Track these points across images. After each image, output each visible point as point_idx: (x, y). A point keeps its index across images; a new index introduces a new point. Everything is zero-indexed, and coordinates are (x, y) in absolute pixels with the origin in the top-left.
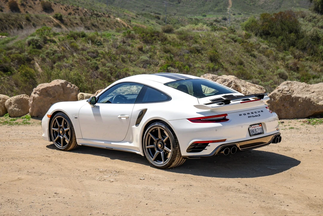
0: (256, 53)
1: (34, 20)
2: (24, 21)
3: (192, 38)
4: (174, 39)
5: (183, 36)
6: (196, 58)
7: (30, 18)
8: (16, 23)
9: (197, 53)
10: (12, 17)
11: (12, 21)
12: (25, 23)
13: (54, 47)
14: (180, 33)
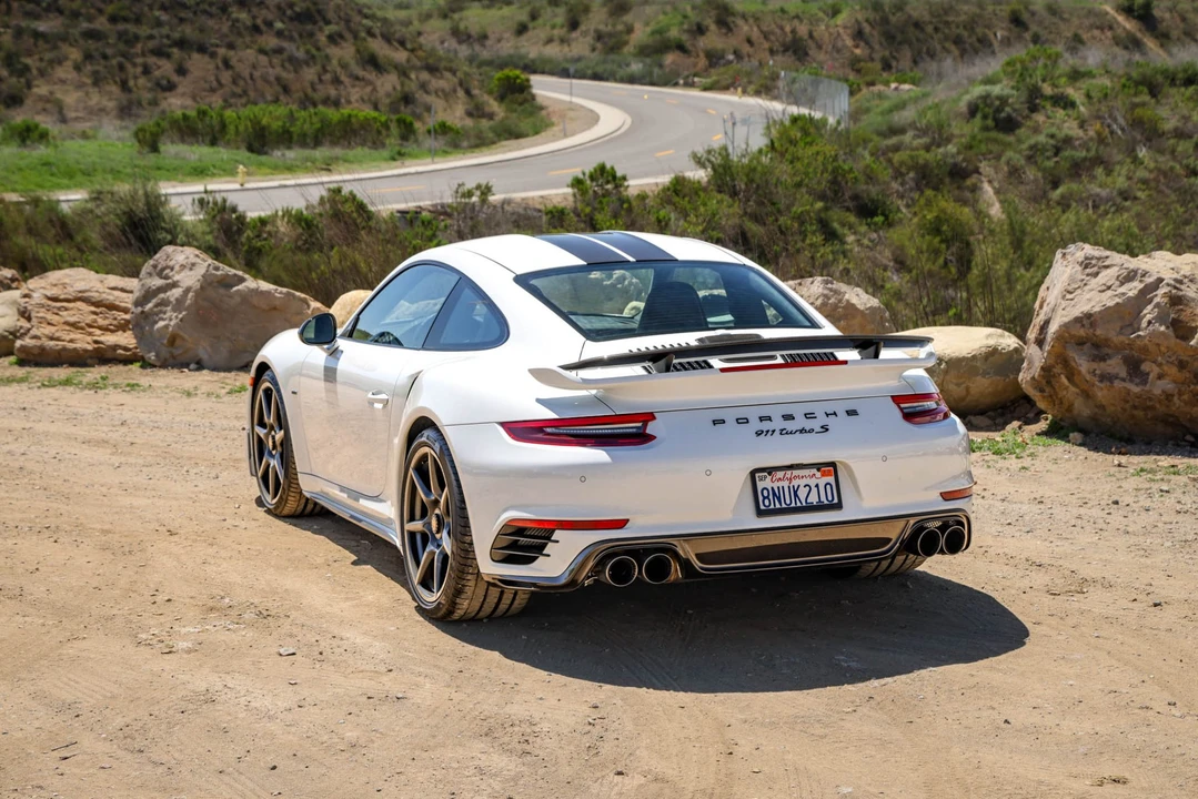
1: (1040, 23)
2: (1002, 29)
7: (1025, 16)
8: (970, 36)
10: (958, 14)
12: (1006, 33)
13: (1066, 125)
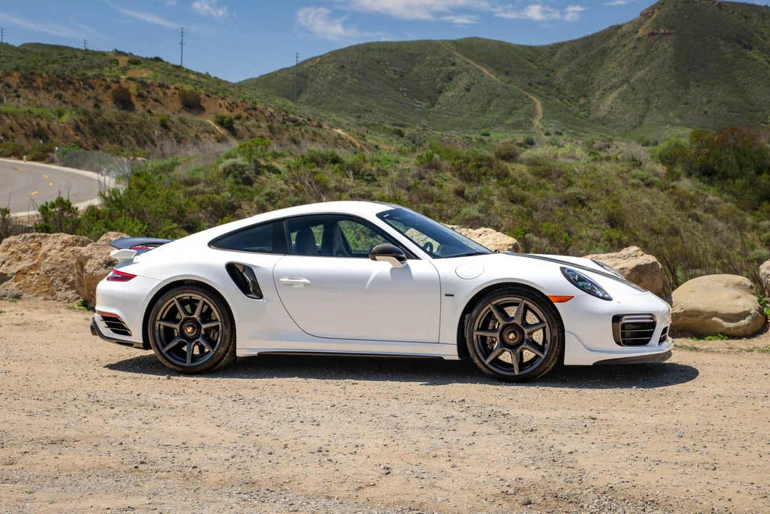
0: (699, 211)
1: (177, 127)
2: (157, 129)
3: (560, 174)
4: (522, 175)
5: (539, 169)
6: (579, 218)
7: (169, 124)
8: (140, 133)
9: (580, 206)
11: (133, 127)
12: (160, 132)
13: (278, 182)
14: (533, 163)
